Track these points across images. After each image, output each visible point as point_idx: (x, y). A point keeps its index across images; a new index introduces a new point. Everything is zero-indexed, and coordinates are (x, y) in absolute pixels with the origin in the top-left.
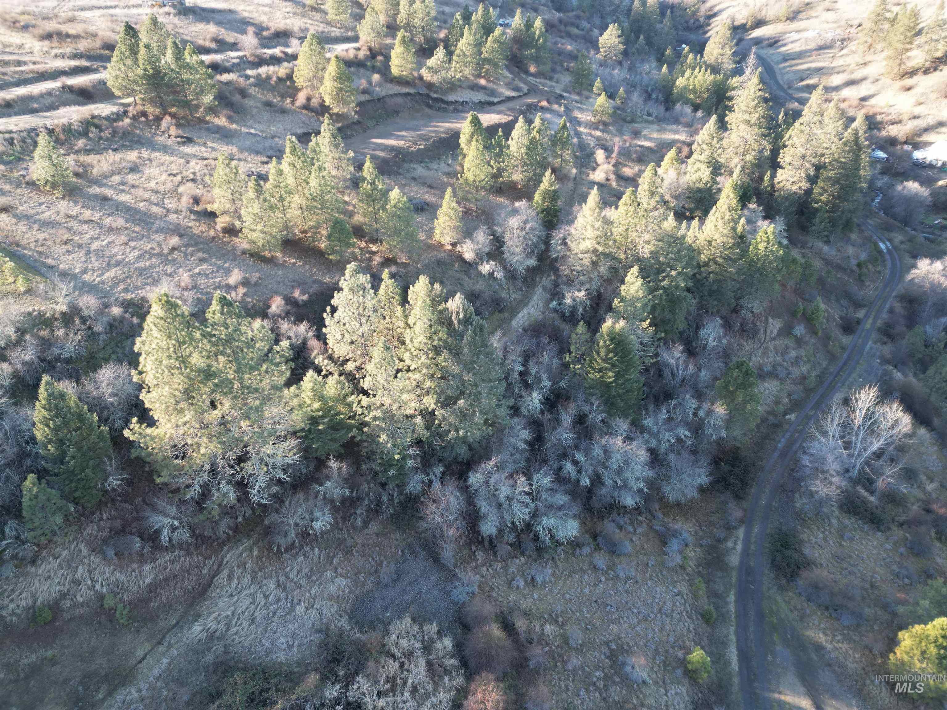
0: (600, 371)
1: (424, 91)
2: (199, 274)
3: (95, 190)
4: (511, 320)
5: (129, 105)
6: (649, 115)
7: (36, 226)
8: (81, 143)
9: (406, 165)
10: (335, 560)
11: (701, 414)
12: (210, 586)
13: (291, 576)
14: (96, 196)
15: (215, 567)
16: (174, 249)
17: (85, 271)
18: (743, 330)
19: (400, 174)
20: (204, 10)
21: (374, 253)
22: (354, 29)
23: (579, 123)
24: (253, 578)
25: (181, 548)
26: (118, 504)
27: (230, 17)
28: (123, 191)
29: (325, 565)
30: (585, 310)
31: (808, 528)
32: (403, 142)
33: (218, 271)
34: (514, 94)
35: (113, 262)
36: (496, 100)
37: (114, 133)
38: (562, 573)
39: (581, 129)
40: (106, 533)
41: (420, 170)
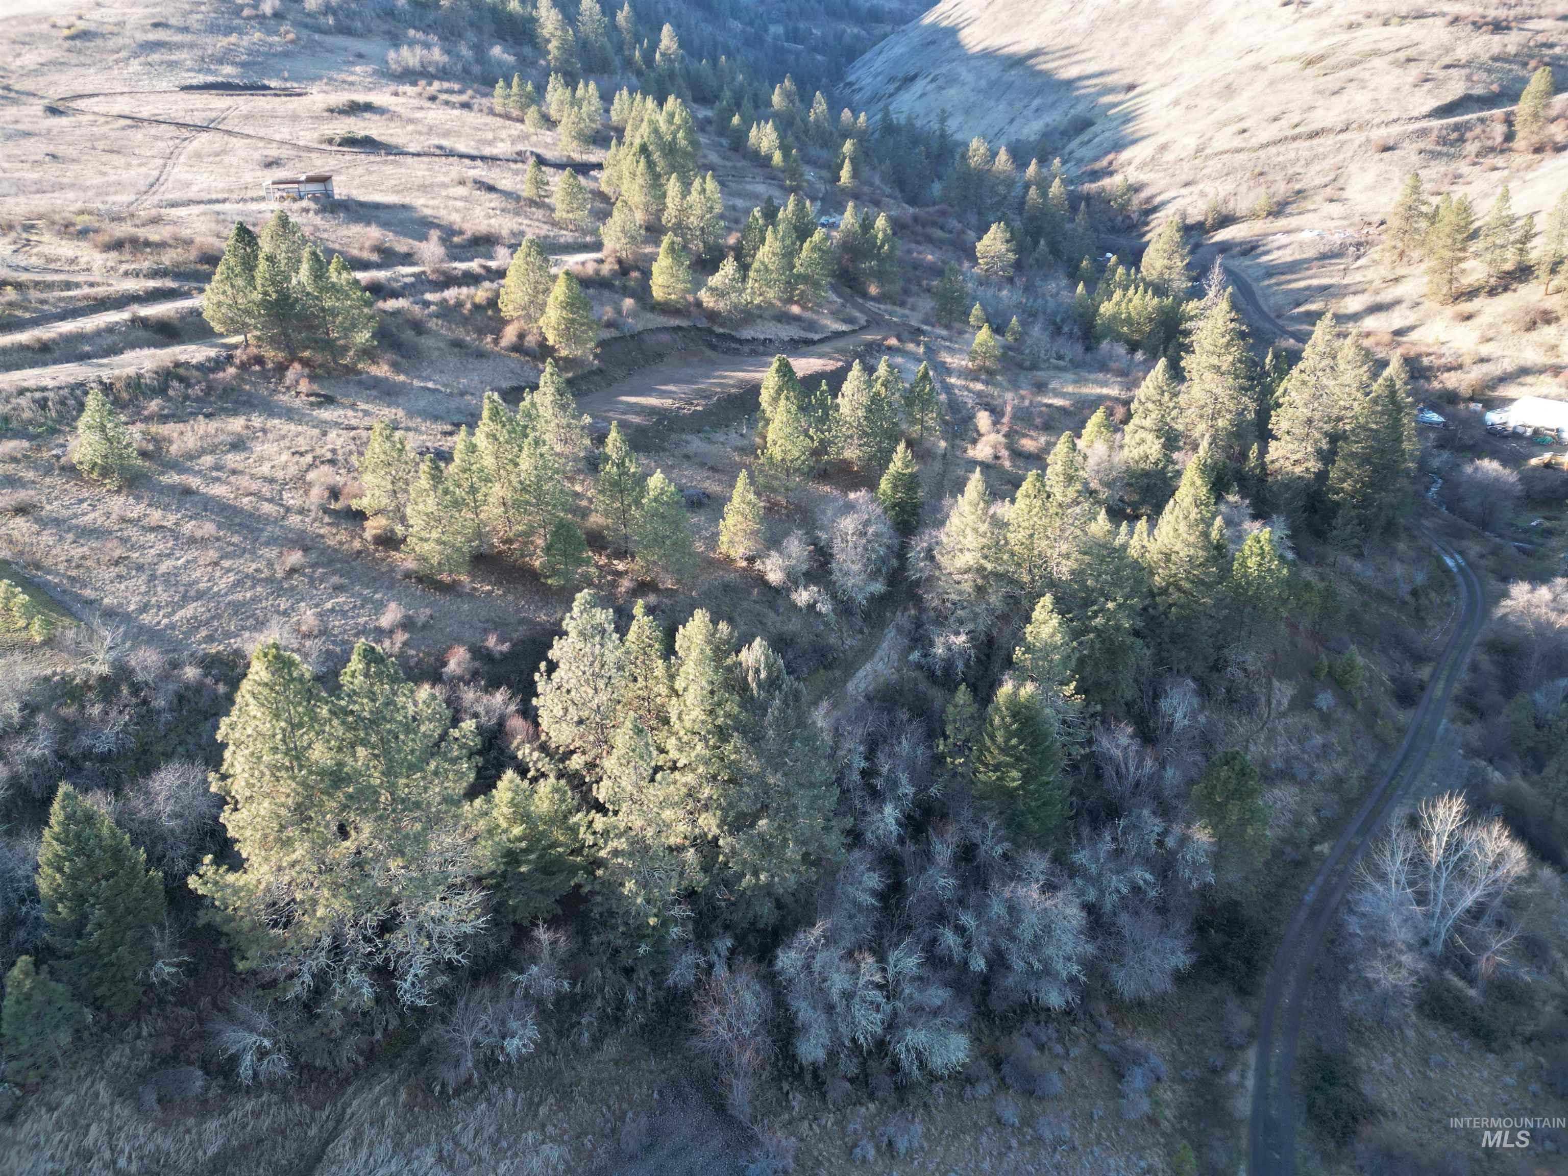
0: (997, 768)
1: (703, 323)
2: (333, 610)
3: (173, 478)
4: (845, 682)
5: (236, 347)
6: (1060, 357)
7: (70, 537)
8: (154, 405)
9: (674, 436)
10: (543, 1111)
11: (1170, 842)
12: (319, 1159)
13: (464, 1141)
14: (172, 488)
15: (331, 1124)
16: (293, 571)
17: (144, 608)
18: (1231, 700)
19: (664, 450)
20: (362, 205)
21: (619, 574)
22: (595, 232)
23: (949, 371)
24: (397, 1145)
25: (273, 1089)
26: (169, 1008)
27: (403, 215)
28: (218, 479)
29: (523, 1120)
30: (967, 665)
31: (1366, 1046)
32: (670, 401)
33: (363, 606)
34: (843, 327)
35: (192, 593)
36: (816, 337)
37: (209, 390)
38: (942, 1132)
39: (953, 380)
40: (144, 1062)
41: (696, 444)
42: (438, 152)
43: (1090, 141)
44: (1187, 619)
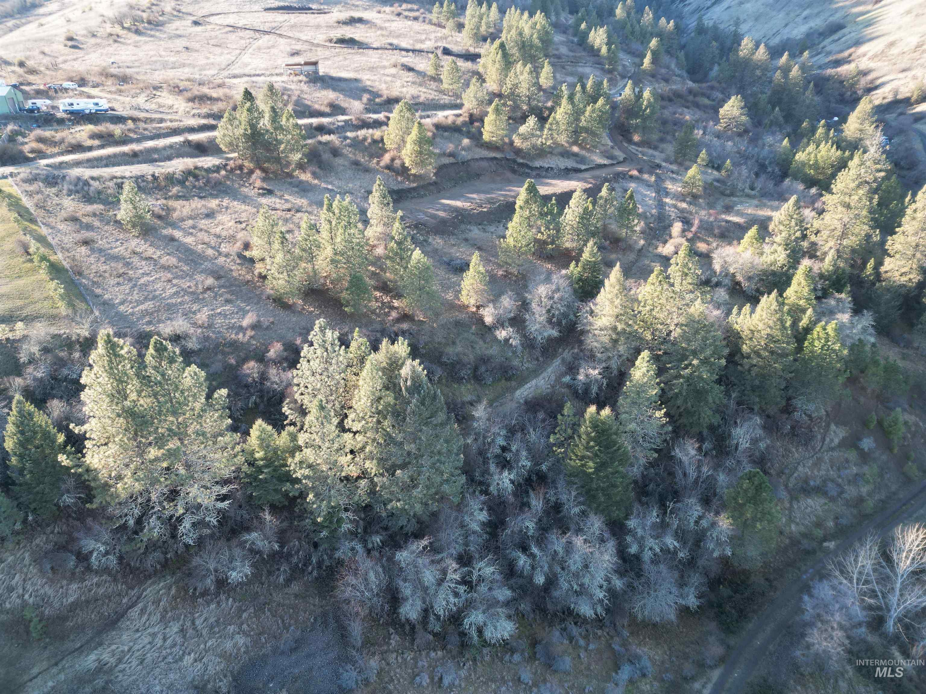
1: (511, 156)
2: (220, 313)
3: (168, 231)
4: (517, 389)
5: (231, 159)
6: (752, 189)
7: (103, 259)
8: (175, 190)
9: (463, 227)
10: (245, 615)
11: (704, 523)
12: (122, 616)
13: (197, 622)
14: (165, 237)
15: (135, 598)
16: (209, 289)
17: (122, 303)
18: (794, 433)
19: (453, 234)
20: (332, 78)
21: (393, 308)
23: (667, 194)
24: (163, 617)
25: (110, 574)
26: (71, 520)
27: (353, 85)
28: (191, 234)
29: (232, 618)
30: (600, 388)
32: (469, 204)
33: (237, 313)
34: (606, 162)
35: (151, 296)
36: (583, 167)
37: (208, 181)
38: (479, 678)
39: (667, 200)
40: (50, 546)
41: (475, 232)
42: (389, 47)
43: (837, 40)
44: (763, 376)
